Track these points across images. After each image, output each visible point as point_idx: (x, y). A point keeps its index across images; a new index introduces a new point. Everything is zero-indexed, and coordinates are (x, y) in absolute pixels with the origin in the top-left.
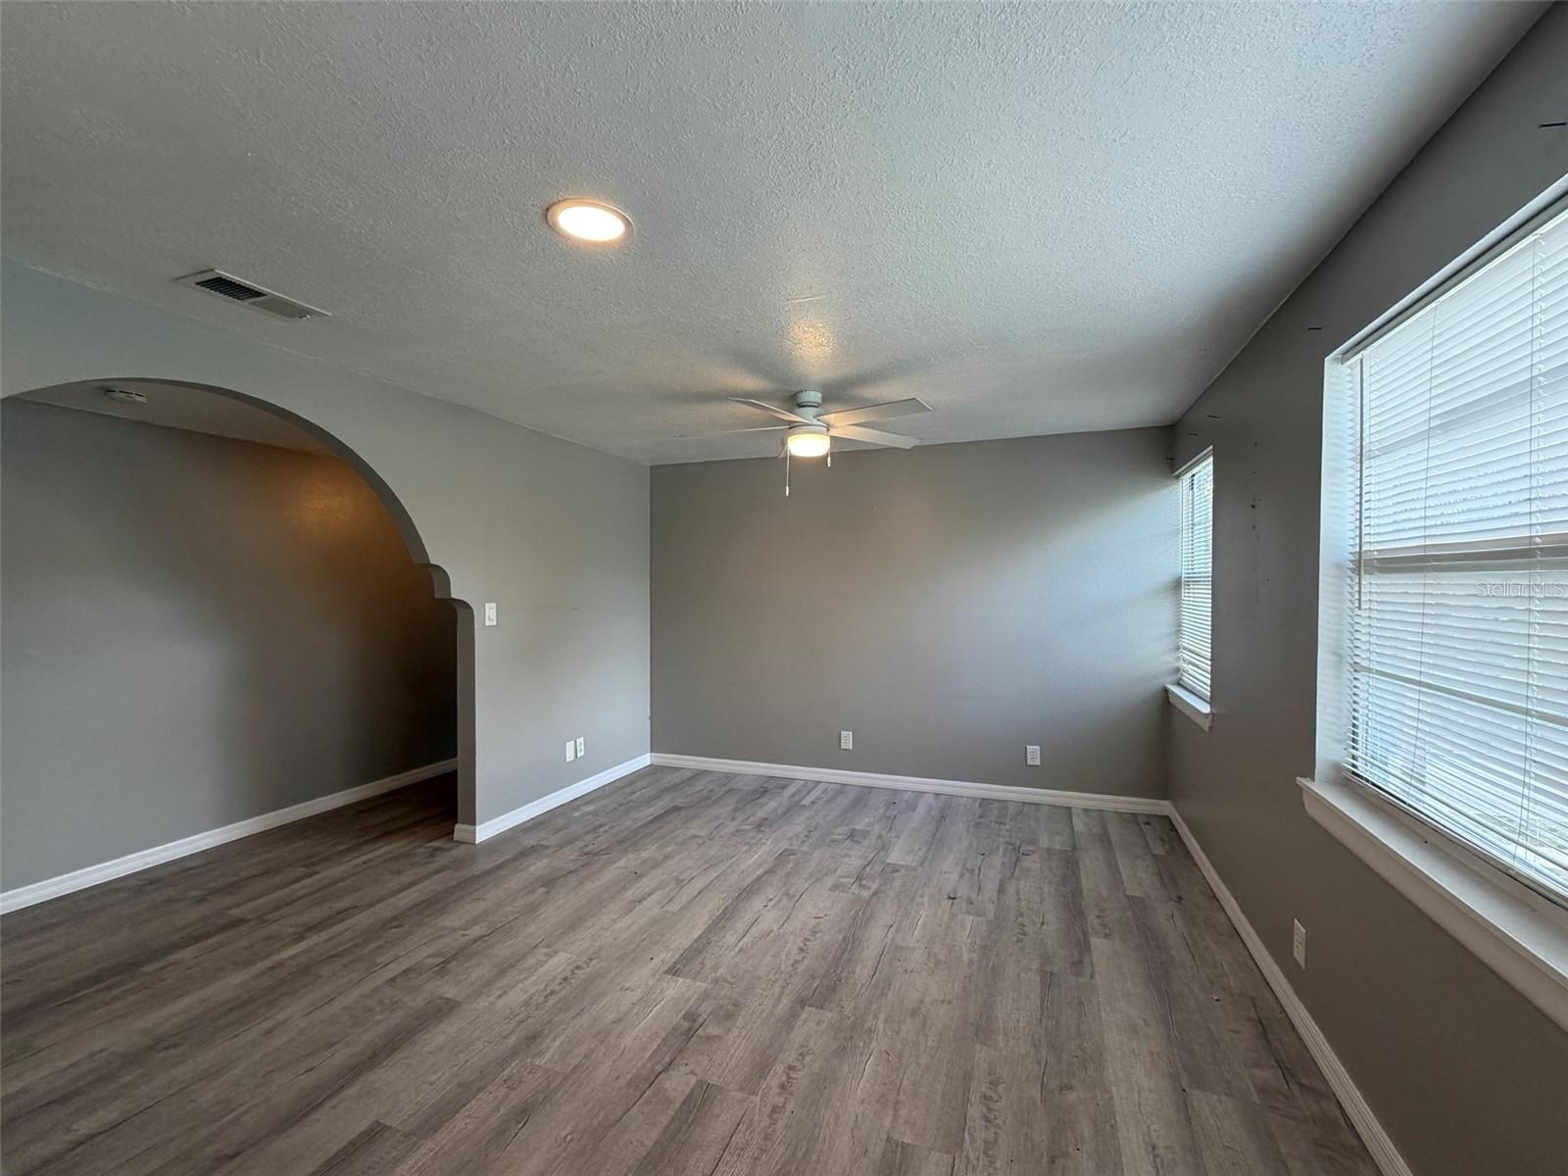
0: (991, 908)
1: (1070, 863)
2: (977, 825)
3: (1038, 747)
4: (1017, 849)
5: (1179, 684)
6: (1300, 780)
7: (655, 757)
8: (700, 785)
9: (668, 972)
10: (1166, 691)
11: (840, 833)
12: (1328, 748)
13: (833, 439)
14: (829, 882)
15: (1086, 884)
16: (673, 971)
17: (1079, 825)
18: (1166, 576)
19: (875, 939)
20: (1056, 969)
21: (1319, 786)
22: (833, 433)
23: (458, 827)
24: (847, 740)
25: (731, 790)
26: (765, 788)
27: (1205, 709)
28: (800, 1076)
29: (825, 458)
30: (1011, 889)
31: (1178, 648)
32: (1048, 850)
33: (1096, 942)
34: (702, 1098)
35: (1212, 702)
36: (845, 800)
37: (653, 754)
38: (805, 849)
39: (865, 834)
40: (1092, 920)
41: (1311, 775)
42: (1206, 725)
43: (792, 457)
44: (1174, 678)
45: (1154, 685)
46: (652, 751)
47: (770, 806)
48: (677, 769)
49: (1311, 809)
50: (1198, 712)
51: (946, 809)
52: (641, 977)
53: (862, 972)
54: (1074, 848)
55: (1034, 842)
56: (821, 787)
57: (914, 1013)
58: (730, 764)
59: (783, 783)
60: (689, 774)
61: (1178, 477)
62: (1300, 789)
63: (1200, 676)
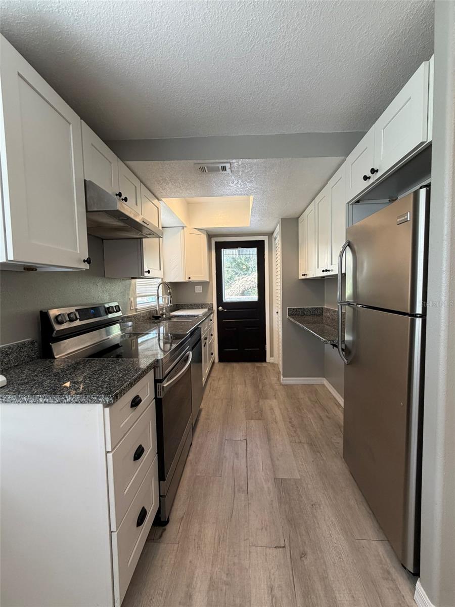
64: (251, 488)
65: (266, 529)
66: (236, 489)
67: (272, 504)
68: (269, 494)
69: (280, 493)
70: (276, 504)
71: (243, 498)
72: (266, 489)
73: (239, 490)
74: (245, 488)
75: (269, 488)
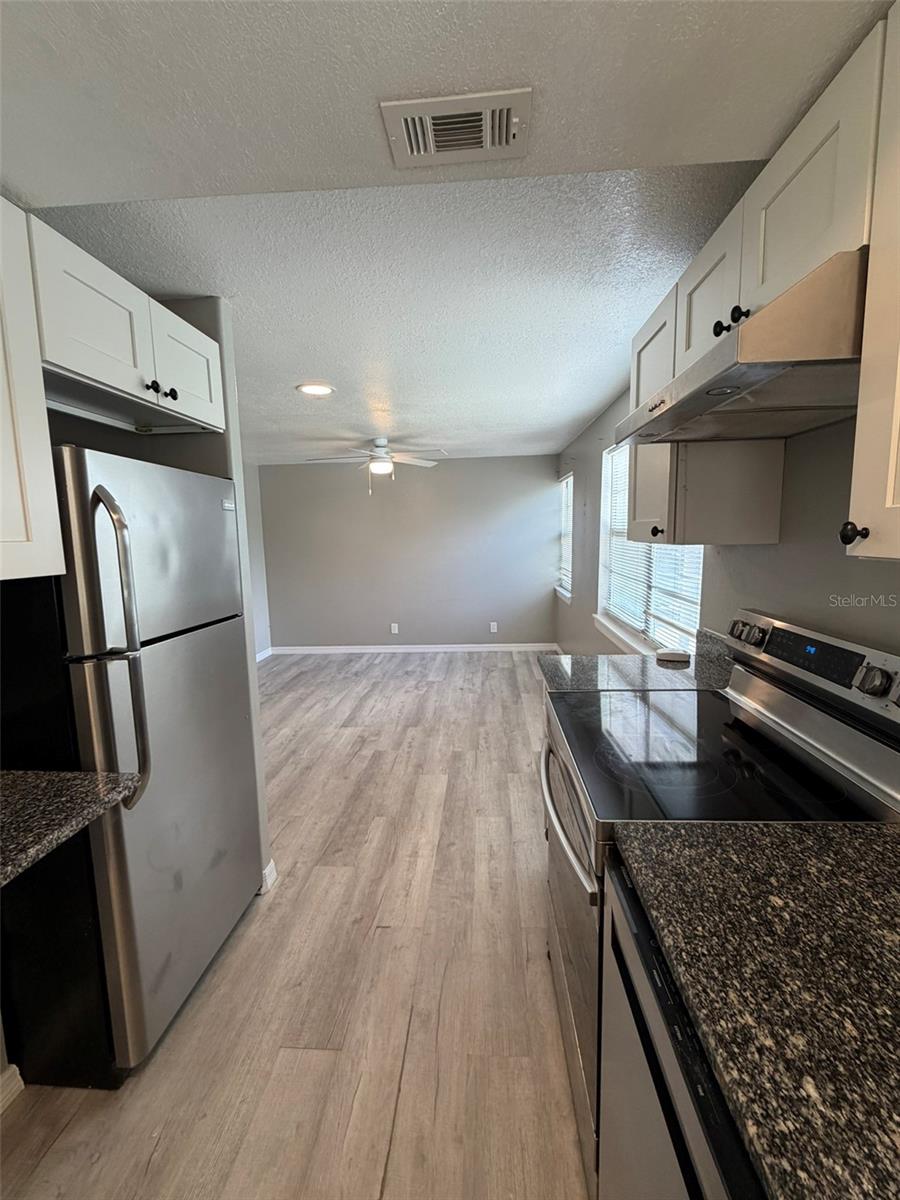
0: (479, 691)
1: (512, 672)
2: (468, 663)
3: (496, 623)
4: (488, 670)
5: (561, 586)
6: (594, 615)
8: (311, 661)
9: (342, 726)
10: (555, 590)
11: (400, 673)
12: (602, 603)
13: (394, 463)
14: (404, 690)
15: (519, 678)
16: (345, 725)
17: (516, 658)
18: (556, 533)
19: (431, 706)
20: (508, 704)
21: (599, 617)
22: (394, 460)
25: (330, 662)
26: (350, 659)
27: (569, 595)
28: (415, 744)
29: (390, 475)
30: (487, 683)
31: (560, 569)
32: (503, 669)
33: (523, 695)
34: (377, 756)
35: (572, 592)
36: (396, 661)
37: (274, 648)
38: (385, 680)
39: (414, 672)
40: (522, 689)
41: (596, 613)
42: (569, 602)
43: (372, 474)
44: (558, 583)
45: (550, 588)
46: (272, 647)
47: (357, 667)
48: (291, 655)
49: (597, 625)
50: (565, 596)
51: (451, 660)
52: (331, 730)
53: (429, 715)
54: (514, 666)
55: (496, 666)
56: (382, 656)
57: (454, 723)
59: (360, 656)
60: (300, 657)
62: (594, 619)
63: (568, 582)
64: (402, 1020)
65: (395, 948)
66: (434, 1020)
67: (371, 987)
68: (368, 1008)
69: (345, 1012)
70: (365, 985)
71: (423, 997)
72: (371, 1020)
73: (429, 1016)
74: (416, 1023)
75: (365, 1022)
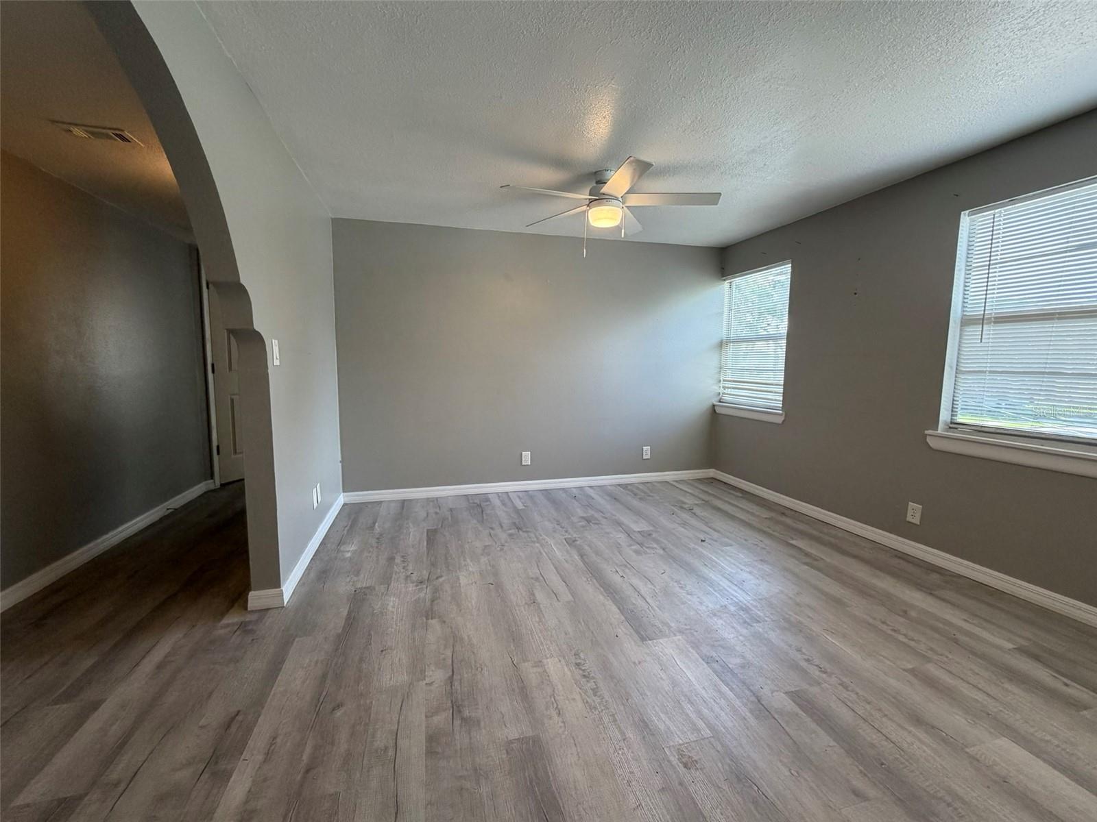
3: (649, 447)
5: (721, 402)
7: (347, 496)
10: (714, 406)
11: (578, 521)
12: (944, 414)
17: (686, 489)
18: (716, 340)
23: (252, 594)
24: (527, 457)
27: (776, 411)
36: (543, 501)
37: (346, 494)
39: (593, 518)
41: (935, 429)
42: (778, 419)
44: (718, 399)
45: (709, 403)
46: (344, 492)
55: (683, 502)
56: (513, 495)
58: (427, 491)
61: (725, 280)
